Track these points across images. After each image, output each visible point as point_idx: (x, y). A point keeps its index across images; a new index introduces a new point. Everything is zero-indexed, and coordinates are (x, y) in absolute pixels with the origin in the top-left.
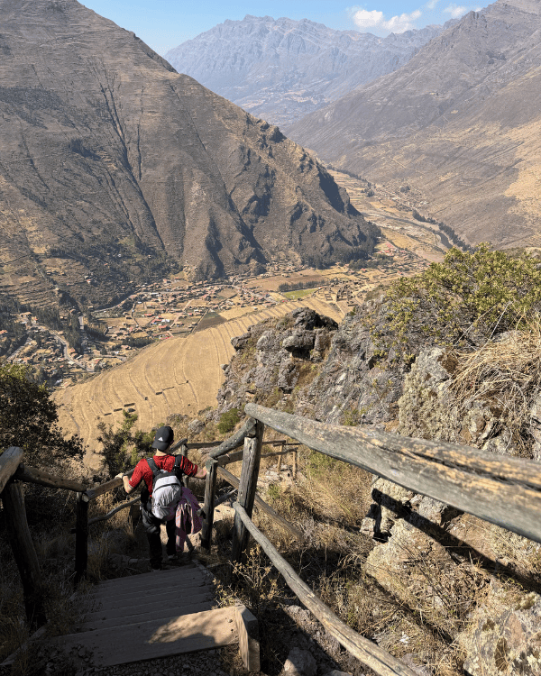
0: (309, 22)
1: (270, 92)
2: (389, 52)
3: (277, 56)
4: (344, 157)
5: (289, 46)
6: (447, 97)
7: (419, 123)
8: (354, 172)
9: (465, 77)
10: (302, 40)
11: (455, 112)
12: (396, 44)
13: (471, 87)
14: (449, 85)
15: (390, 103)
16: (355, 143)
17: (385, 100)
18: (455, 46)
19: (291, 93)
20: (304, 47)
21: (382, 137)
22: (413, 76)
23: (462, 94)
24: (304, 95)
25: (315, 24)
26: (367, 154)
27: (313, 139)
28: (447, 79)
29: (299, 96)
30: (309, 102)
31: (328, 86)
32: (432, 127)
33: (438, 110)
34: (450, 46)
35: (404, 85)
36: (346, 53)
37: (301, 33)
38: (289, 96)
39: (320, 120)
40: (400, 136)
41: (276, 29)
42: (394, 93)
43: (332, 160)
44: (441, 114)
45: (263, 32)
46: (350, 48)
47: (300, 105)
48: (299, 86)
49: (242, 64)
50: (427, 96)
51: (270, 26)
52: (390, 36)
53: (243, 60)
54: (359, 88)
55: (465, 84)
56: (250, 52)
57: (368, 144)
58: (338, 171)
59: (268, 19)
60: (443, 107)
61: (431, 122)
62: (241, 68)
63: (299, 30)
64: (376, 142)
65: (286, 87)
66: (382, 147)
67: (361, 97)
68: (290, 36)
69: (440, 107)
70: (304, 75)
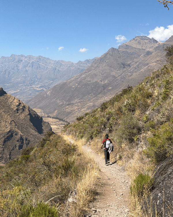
0: (42, 57)
1: (23, 86)
2: (79, 68)
3: (26, 71)
4: (56, 111)
5: (32, 67)
6: (106, 82)
7: (94, 94)
8: (62, 117)
9: (113, 73)
10: (39, 64)
11: (110, 88)
12: (82, 65)
13: (117, 78)
14: (106, 77)
15: (79, 86)
16: (62, 105)
17: (77, 85)
18: (106, 61)
19: (33, 86)
20: (40, 67)
21: (76, 101)
22: (89, 74)
23: (113, 81)
24: (40, 87)
25: (45, 58)
26: (68, 109)
27: (41, 104)
28: (105, 75)
29: (37, 87)
30: (43, 90)
31: (52, 82)
32: (100, 95)
33: (102, 88)
34: (104, 61)
35: (85, 78)
36: (60, 69)
37: (38, 61)
38: (32, 87)
39: (45, 95)
40: (85, 100)
41: (26, 59)
42: (81, 82)
43: (50, 113)
44: (104, 89)
45: (20, 61)
46: (61, 67)
47: (38, 91)
48: (38, 84)
49: (9, 74)
50: (96, 82)
51: (23, 58)
52: (79, 62)
53: (9, 73)
54: (65, 81)
55: (114, 76)
56: (13, 69)
57: (68, 105)
58: (53, 118)
59: (22, 56)
60: (105, 87)
61: (100, 93)
62: (8, 76)
63: (37, 60)
64: (73, 104)
65: (31, 84)
66: (75, 105)
67: (64, 84)
68: (33, 63)
69: (103, 87)
70: (40, 79)
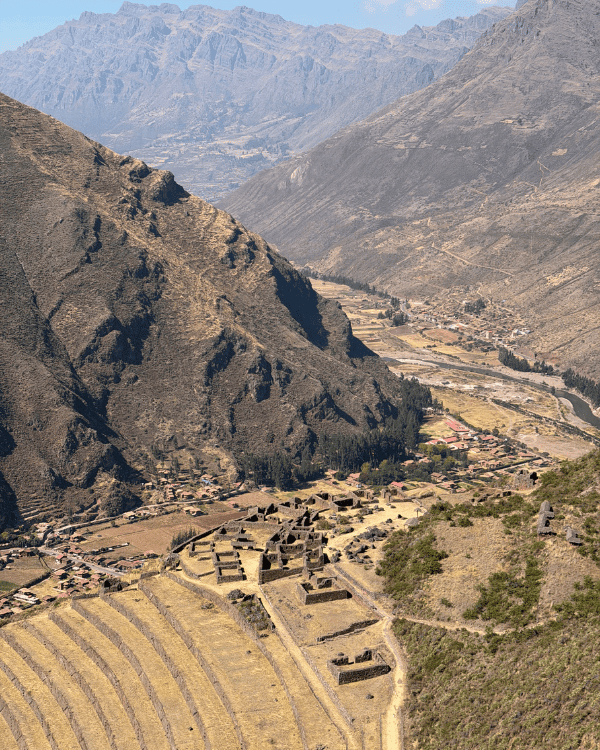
0: (251, 12)
1: (178, 141)
2: (412, 61)
3: (189, 75)
4: (336, 251)
5: (213, 57)
6: (541, 126)
7: (489, 179)
8: (361, 277)
9: (573, 87)
10: (240, 45)
11: (561, 152)
12: (424, 44)
13: (588, 105)
14: (544, 104)
15: (424, 144)
16: (358, 224)
17: (414, 138)
18: (543, 33)
19: (219, 141)
20: (244, 57)
21: (413, 208)
22: (465, 91)
23: (570, 119)
24: (251, 145)
25: (263, 15)
26: (387, 242)
27: (268, 221)
28: (536, 94)
29: (238, 147)
30: (260, 158)
31: (296, 127)
32: (517, 184)
33: (526, 152)
34: (533, 32)
35: (448, 110)
36: (329, 66)
37: (235, 32)
38: (217, 147)
39: (281, 185)
40: (451, 205)
41: (185, 25)
42: (430, 125)
43: (310, 258)
44: (532, 158)
45: (160, 32)
46: (335, 56)
47: (242, 163)
48: (239, 130)
49: (118, 91)
50: (499, 126)
51: (172, 21)
52: (413, 31)
53: (119, 84)
54: (362, 123)
55: (576, 100)
56: (134, 69)
57: (384, 224)
58: (325, 278)
59: (168, 9)
60: (536, 146)
61: (514, 174)
62: (115, 99)
63: (231, 27)
64: (402, 221)
65: (210, 133)
66: (414, 227)
67: (362, 136)
68: (213, 38)
69: (528, 145)
70: (247, 108)
